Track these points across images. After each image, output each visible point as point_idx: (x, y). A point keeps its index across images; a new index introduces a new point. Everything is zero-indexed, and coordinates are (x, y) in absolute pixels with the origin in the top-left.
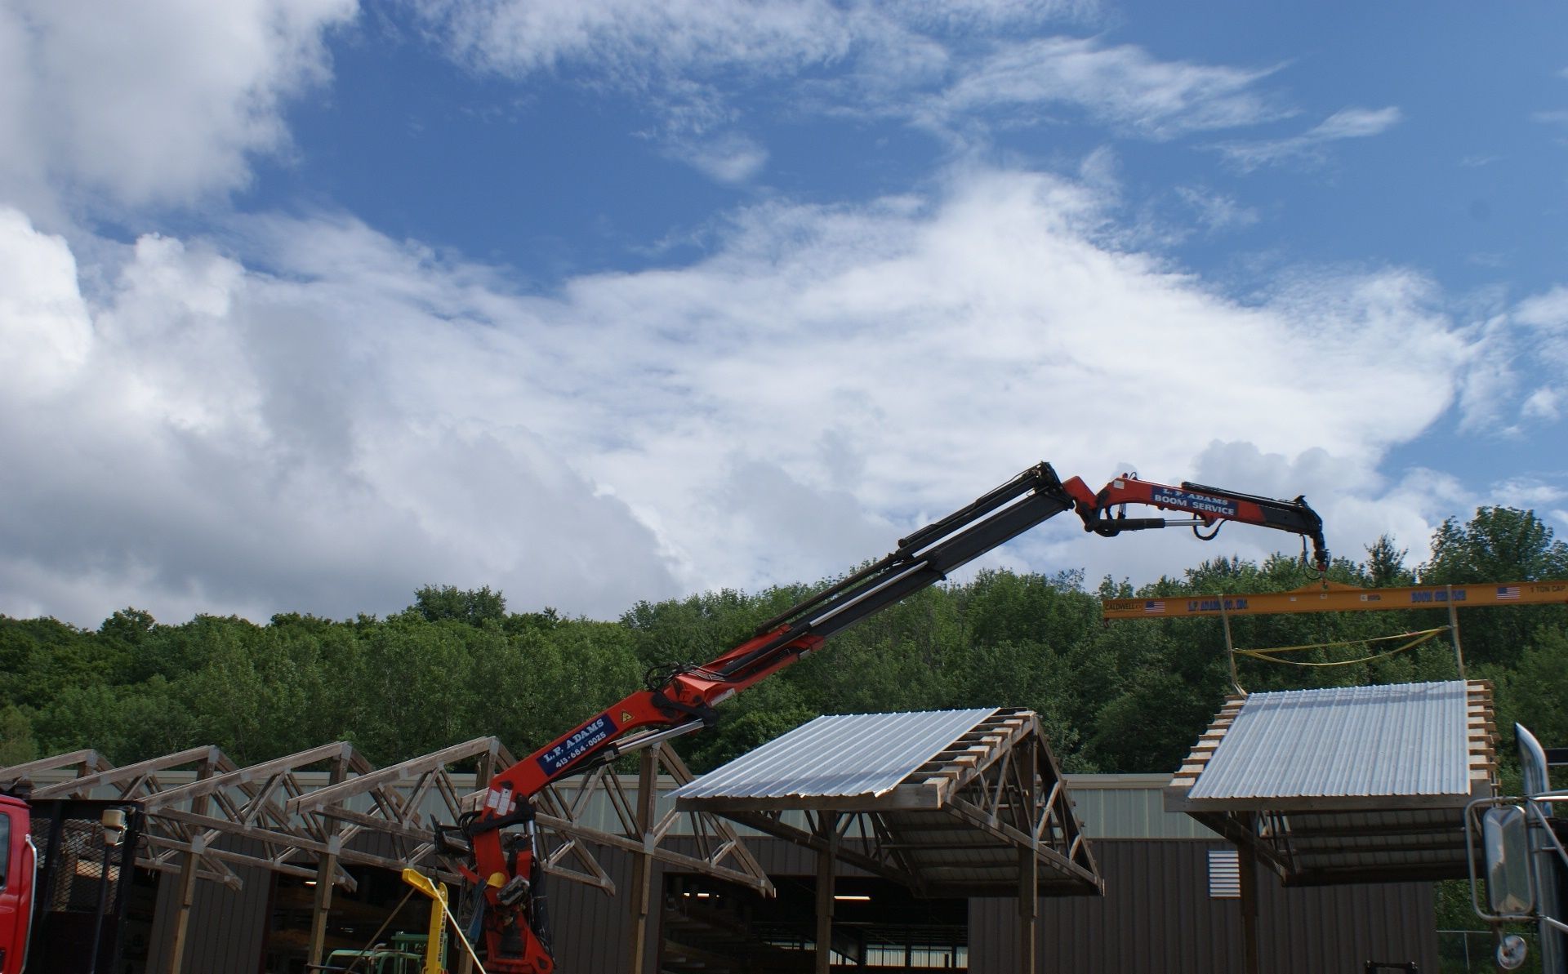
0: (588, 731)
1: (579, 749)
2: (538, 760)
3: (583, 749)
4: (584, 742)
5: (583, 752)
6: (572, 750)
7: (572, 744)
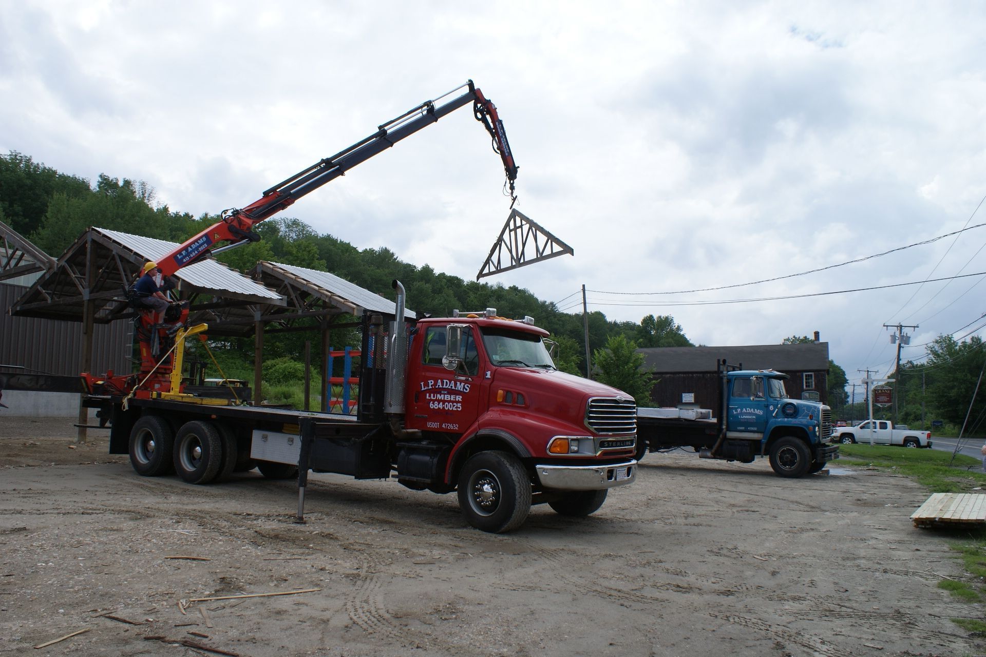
0: (198, 243)
1: (195, 252)
2: (174, 257)
3: (196, 252)
4: (197, 248)
5: (196, 254)
6: (191, 253)
7: (191, 249)
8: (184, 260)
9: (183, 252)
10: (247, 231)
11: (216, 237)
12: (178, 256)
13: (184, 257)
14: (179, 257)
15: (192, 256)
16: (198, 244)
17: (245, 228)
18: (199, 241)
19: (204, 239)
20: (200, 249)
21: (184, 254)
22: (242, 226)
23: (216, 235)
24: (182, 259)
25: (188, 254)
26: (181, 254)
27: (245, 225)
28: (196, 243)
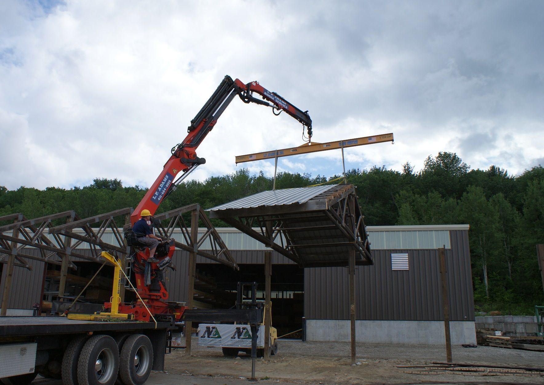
7: (161, 189)
8: (159, 199)
9: (156, 193)
10: (194, 158)
11: (175, 172)
12: (153, 197)
13: (158, 197)
14: (155, 198)
15: (163, 193)
16: (164, 183)
17: (192, 156)
18: (164, 180)
19: (167, 176)
20: (167, 186)
21: (157, 194)
22: (190, 156)
23: (174, 170)
24: (157, 198)
25: (160, 194)
26: (155, 195)
27: (192, 154)
28: (162, 182)
